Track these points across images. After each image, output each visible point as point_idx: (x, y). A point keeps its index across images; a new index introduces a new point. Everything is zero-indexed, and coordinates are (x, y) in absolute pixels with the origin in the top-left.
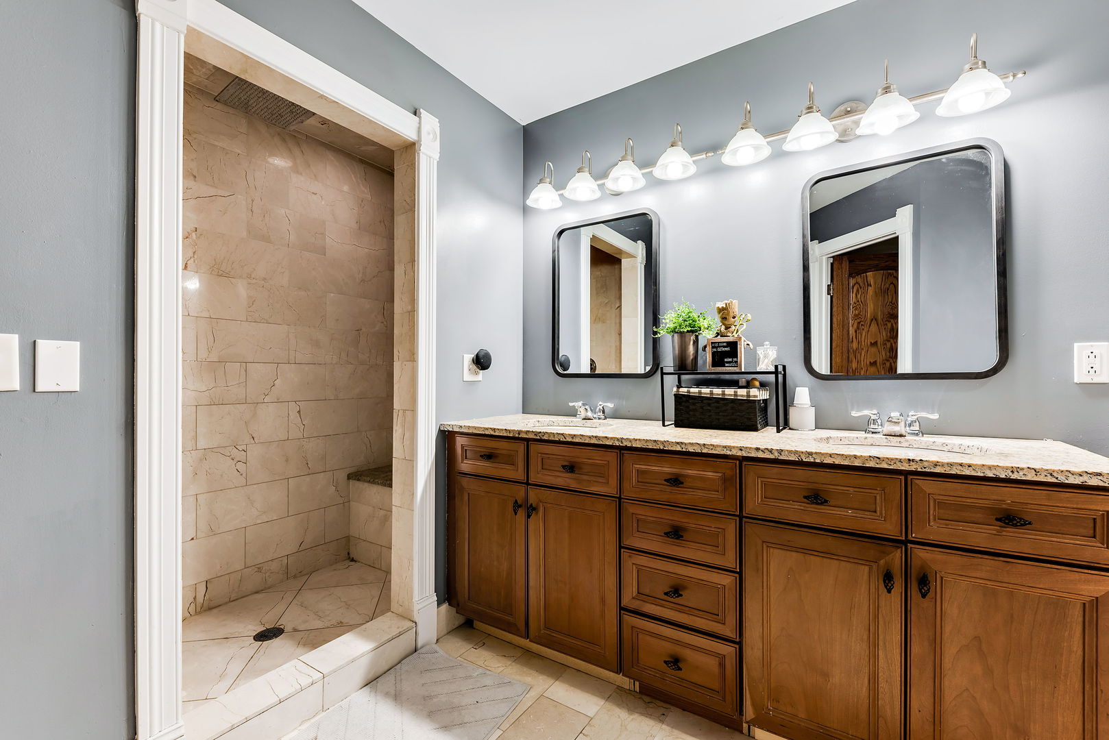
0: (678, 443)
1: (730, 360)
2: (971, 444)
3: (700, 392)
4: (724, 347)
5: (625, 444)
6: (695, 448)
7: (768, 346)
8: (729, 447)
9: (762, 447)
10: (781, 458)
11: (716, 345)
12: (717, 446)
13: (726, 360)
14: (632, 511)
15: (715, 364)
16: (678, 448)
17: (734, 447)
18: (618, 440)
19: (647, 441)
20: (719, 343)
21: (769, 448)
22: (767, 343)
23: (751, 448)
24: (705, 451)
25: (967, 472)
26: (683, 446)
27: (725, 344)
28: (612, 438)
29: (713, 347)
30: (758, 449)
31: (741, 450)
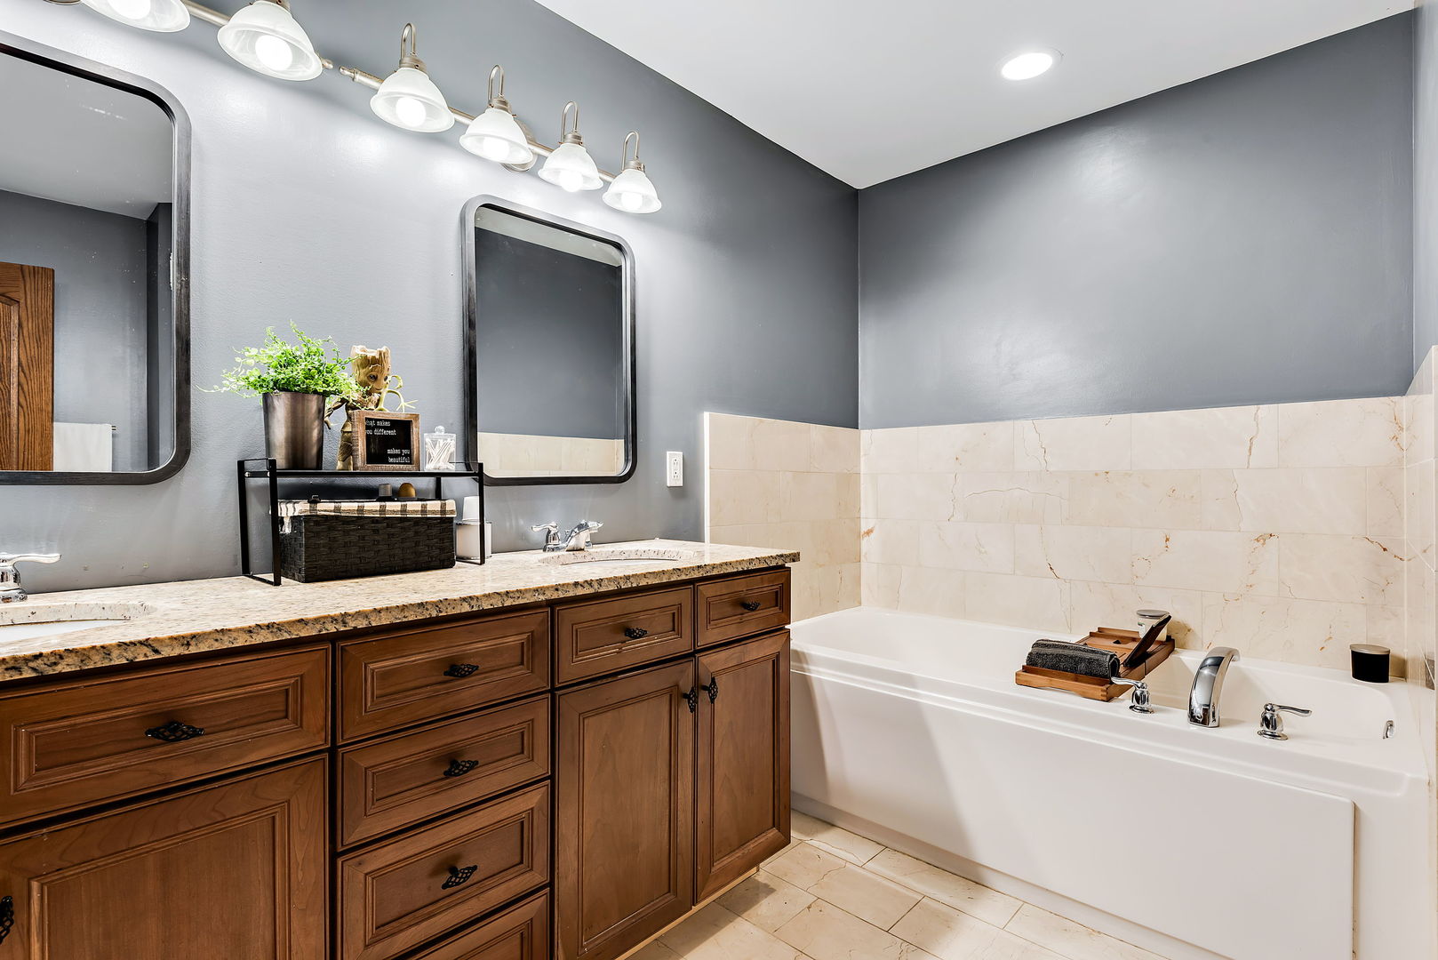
0: (464, 599)
1: (397, 451)
2: (647, 549)
3: (360, 510)
4: (386, 428)
5: (352, 624)
6: (492, 601)
7: (443, 433)
8: (542, 588)
9: (580, 580)
10: (602, 590)
11: (372, 424)
12: (526, 590)
13: (389, 451)
14: (363, 764)
15: (371, 458)
16: (466, 608)
17: (548, 588)
18: (334, 619)
19: (404, 608)
20: (376, 420)
21: (589, 579)
22: (441, 428)
23: (568, 584)
24: (508, 603)
25: (730, 570)
26: (473, 603)
27: (387, 424)
28: (317, 620)
29: (368, 427)
30: (576, 584)
31: (557, 590)
